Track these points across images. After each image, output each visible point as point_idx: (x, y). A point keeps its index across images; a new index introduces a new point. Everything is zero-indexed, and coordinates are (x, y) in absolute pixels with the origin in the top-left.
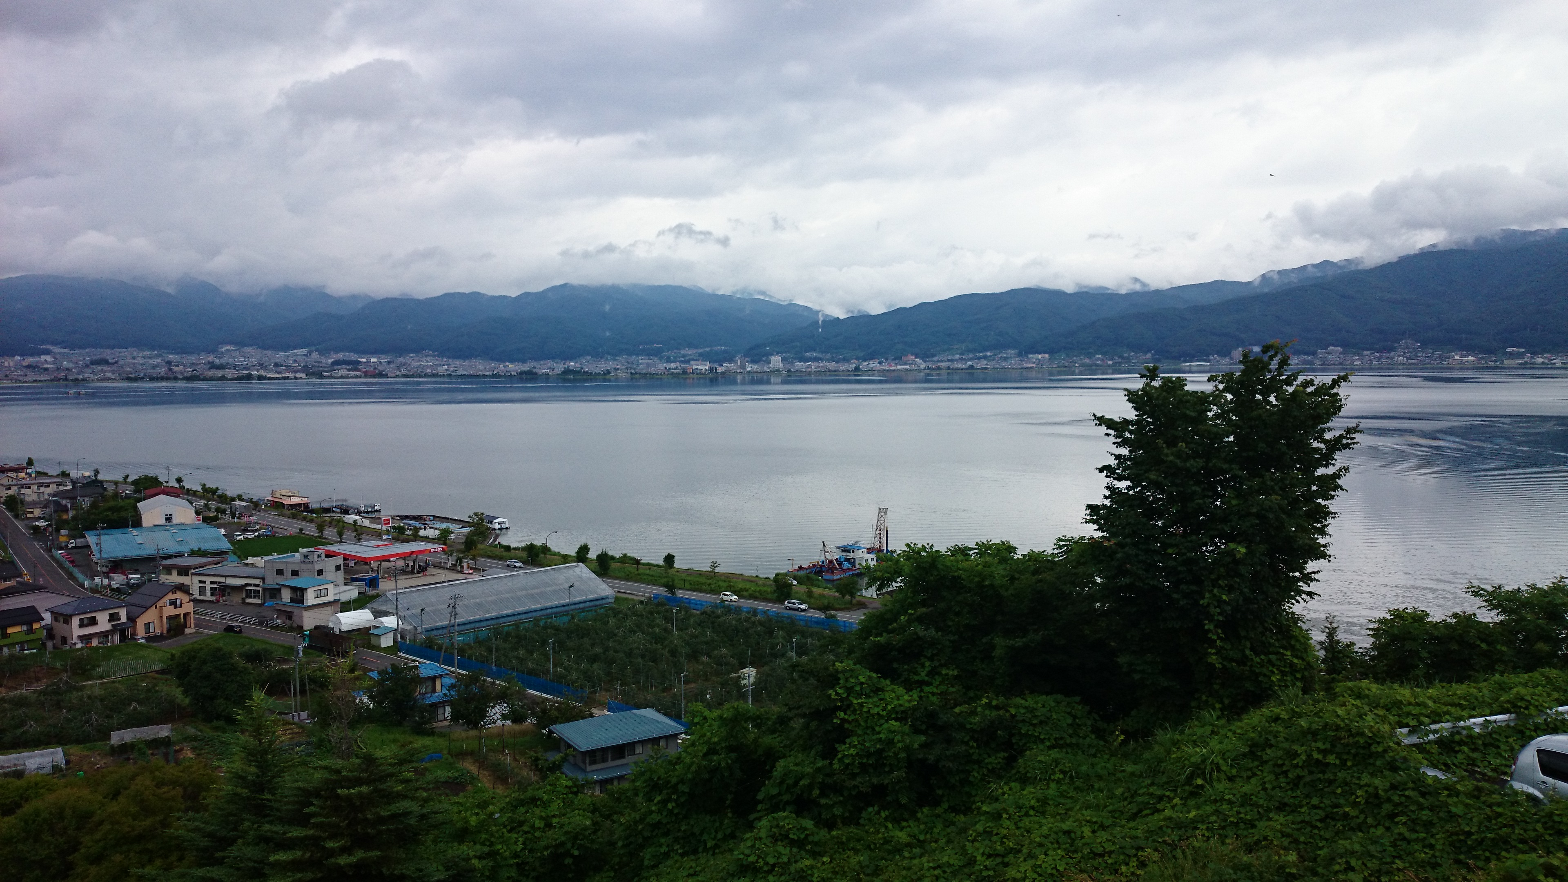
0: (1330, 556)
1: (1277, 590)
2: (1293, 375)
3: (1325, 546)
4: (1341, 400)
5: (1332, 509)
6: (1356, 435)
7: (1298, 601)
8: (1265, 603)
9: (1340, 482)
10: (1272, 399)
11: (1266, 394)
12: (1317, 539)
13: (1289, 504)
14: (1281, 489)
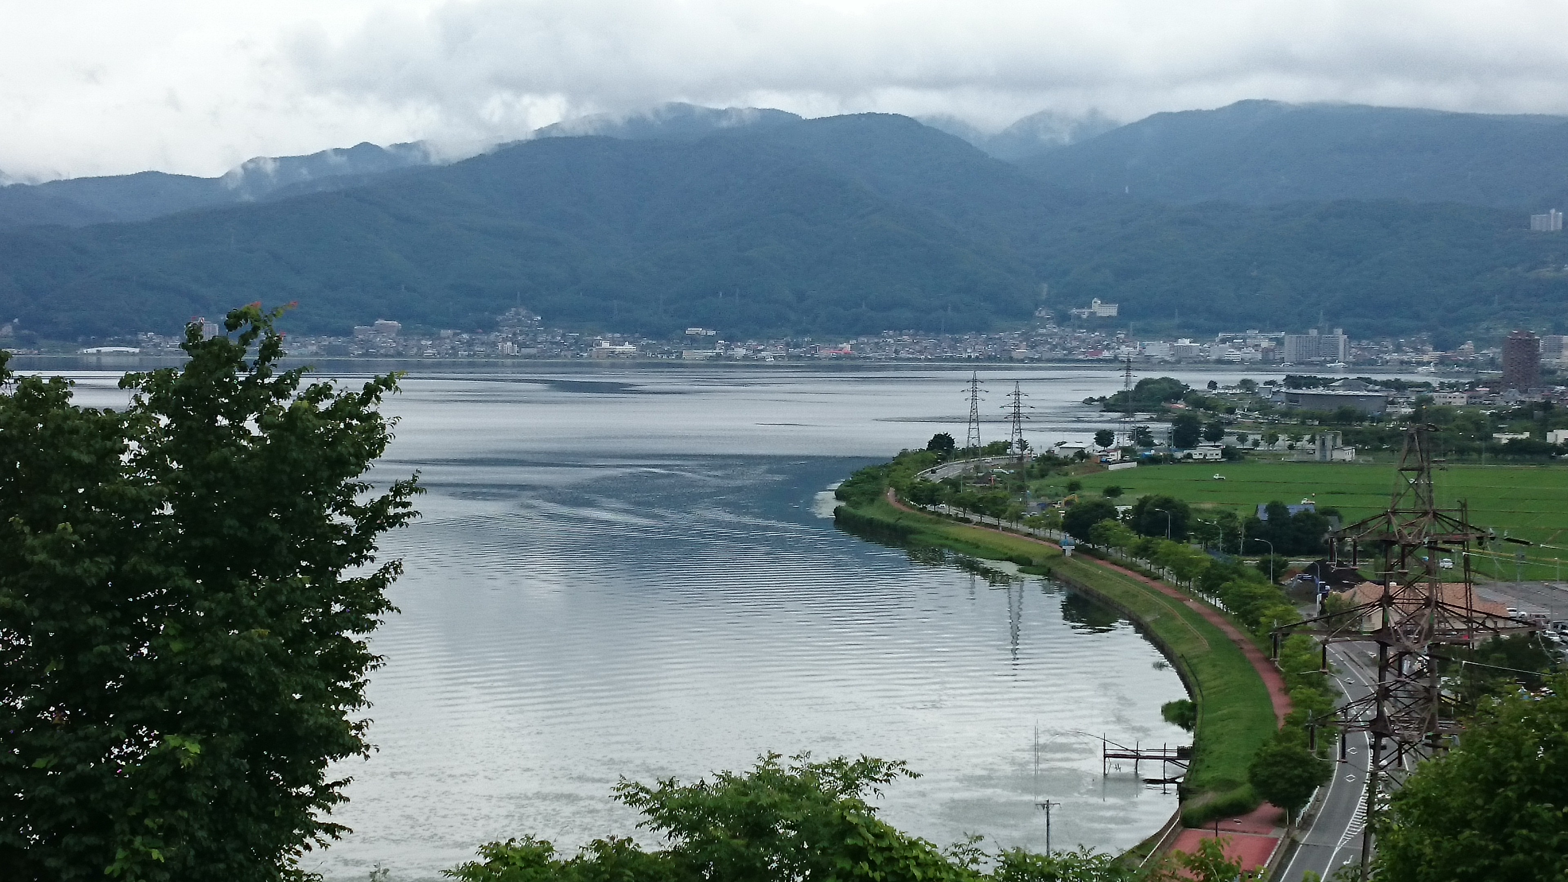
0: (367, 747)
1: (265, 826)
2: (289, 375)
3: (359, 727)
4: (383, 427)
5: (372, 650)
6: (413, 498)
7: (308, 847)
8: (240, 857)
9: (386, 593)
10: (251, 424)
11: (236, 416)
12: (344, 713)
13: (288, 644)
14: (271, 613)
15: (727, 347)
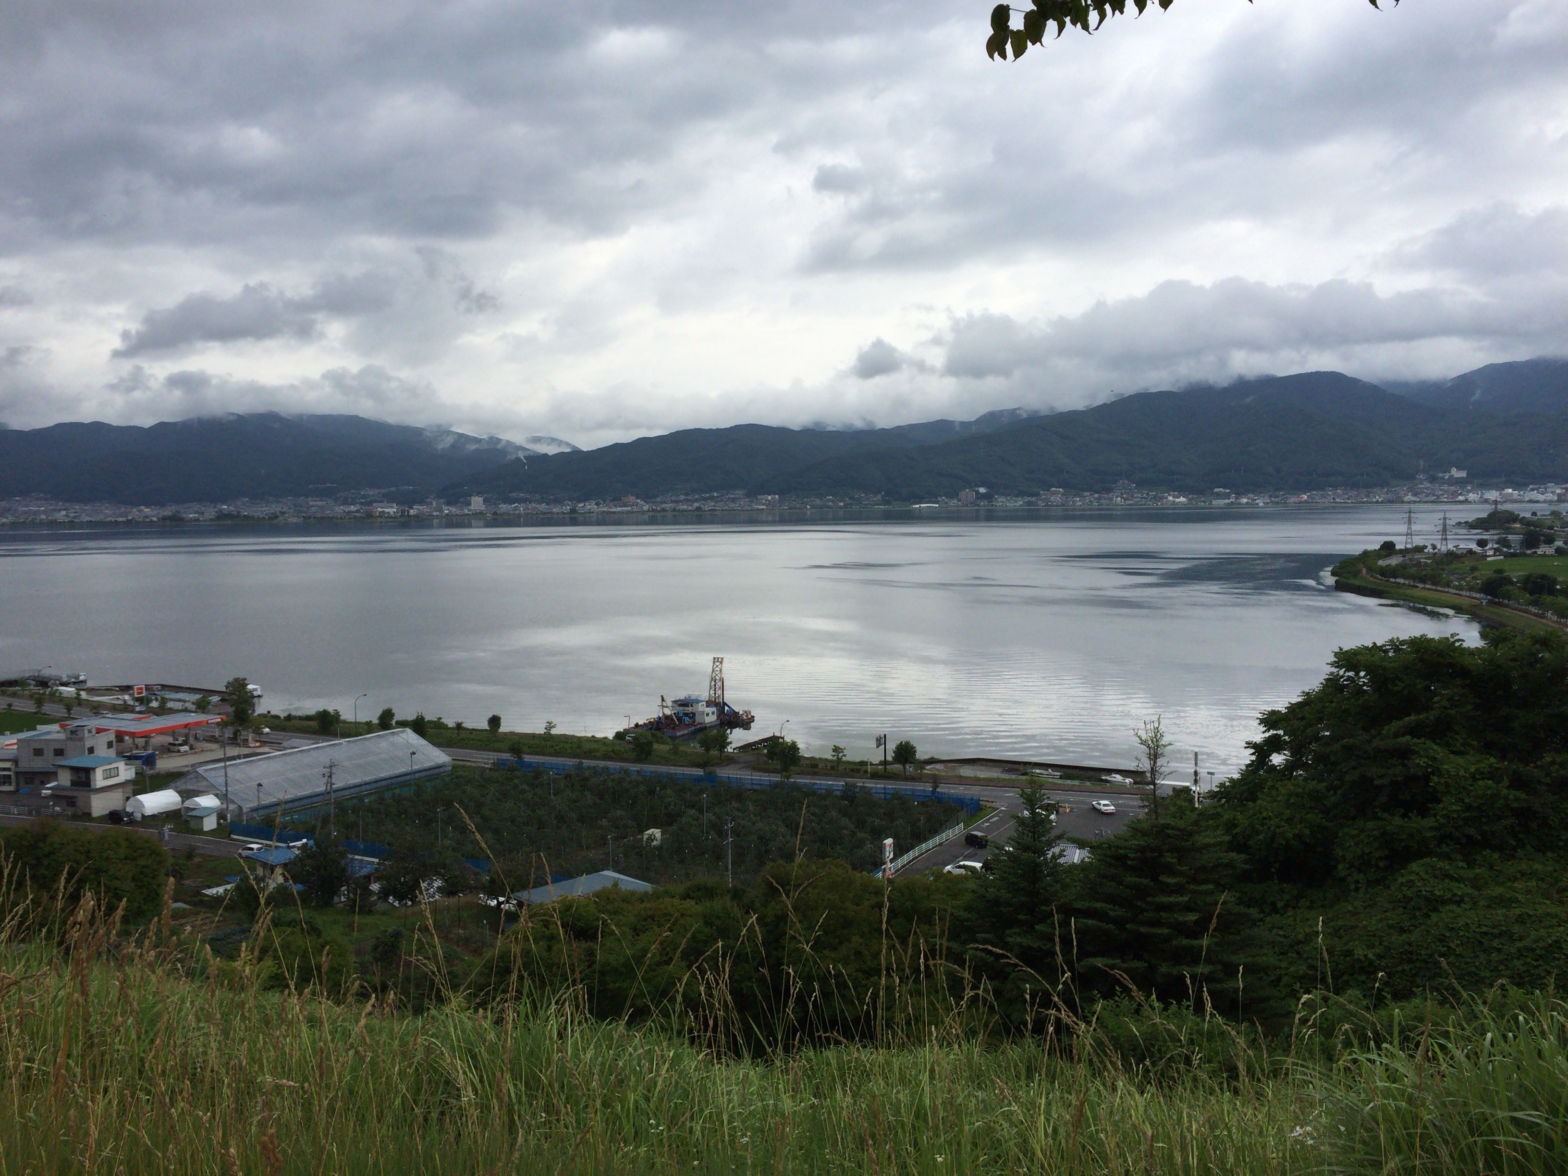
15: (1236, 498)
